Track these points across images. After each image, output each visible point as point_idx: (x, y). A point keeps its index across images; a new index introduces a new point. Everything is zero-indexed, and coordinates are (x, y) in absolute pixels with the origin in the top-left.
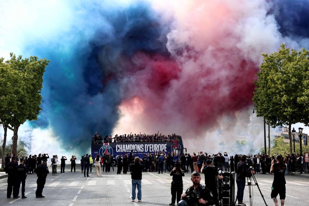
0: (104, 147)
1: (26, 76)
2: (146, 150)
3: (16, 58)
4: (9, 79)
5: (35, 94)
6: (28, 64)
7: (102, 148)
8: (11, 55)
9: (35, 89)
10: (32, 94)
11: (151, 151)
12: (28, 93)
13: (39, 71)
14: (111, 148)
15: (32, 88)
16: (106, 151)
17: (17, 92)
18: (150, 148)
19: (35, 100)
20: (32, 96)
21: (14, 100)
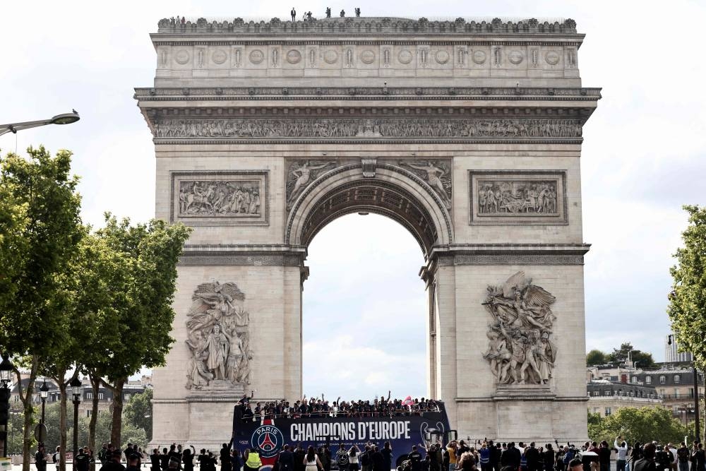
0: (263, 430)
1: (141, 264)
2: (362, 436)
3: (118, 225)
4: (103, 271)
5: (158, 307)
6: (144, 236)
7: (258, 431)
8: (107, 217)
9: (159, 295)
10: (152, 307)
11: (373, 438)
12: (144, 303)
13: (168, 254)
14: (278, 432)
15: (152, 294)
16: (267, 439)
17: (120, 303)
18: (371, 431)
19: (160, 320)
20: (154, 312)
21: (114, 321)
